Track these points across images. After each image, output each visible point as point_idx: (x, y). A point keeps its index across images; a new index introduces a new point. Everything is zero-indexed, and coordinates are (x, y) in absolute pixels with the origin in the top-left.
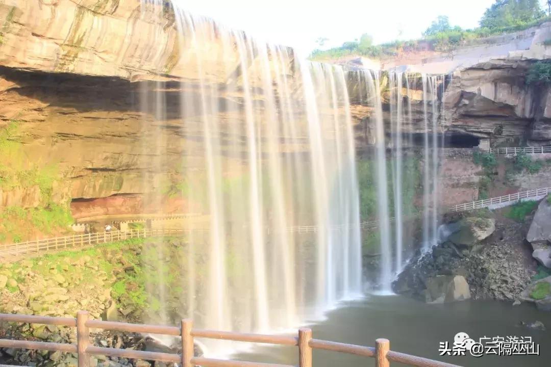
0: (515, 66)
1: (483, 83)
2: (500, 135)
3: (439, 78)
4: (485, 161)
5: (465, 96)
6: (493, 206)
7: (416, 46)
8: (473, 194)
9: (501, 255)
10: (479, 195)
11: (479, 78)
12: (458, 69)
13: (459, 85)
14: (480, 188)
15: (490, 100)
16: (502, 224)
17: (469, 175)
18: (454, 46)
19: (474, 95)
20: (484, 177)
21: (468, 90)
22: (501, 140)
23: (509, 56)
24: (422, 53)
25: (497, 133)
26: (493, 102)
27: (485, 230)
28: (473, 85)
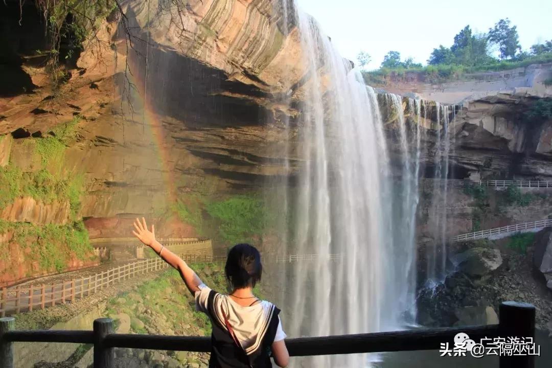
0: (517, 102)
1: (485, 116)
2: (489, 168)
3: (450, 108)
4: (477, 193)
5: (466, 128)
6: (493, 237)
7: (404, 76)
8: (467, 225)
9: (513, 286)
10: (473, 226)
11: (483, 111)
12: (467, 101)
13: (465, 116)
14: (473, 219)
15: (489, 133)
16: (505, 255)
17: (462, 206)
18: (444, 79)
19: (474, 126)
20: (476, 208)
21: (471, 122)
22: (489, 173)
23: (515, 92)
24: (412, 84)
25: (486, 166)
26: (491, 135)
27: (494, 261)
28: (476, 118)
